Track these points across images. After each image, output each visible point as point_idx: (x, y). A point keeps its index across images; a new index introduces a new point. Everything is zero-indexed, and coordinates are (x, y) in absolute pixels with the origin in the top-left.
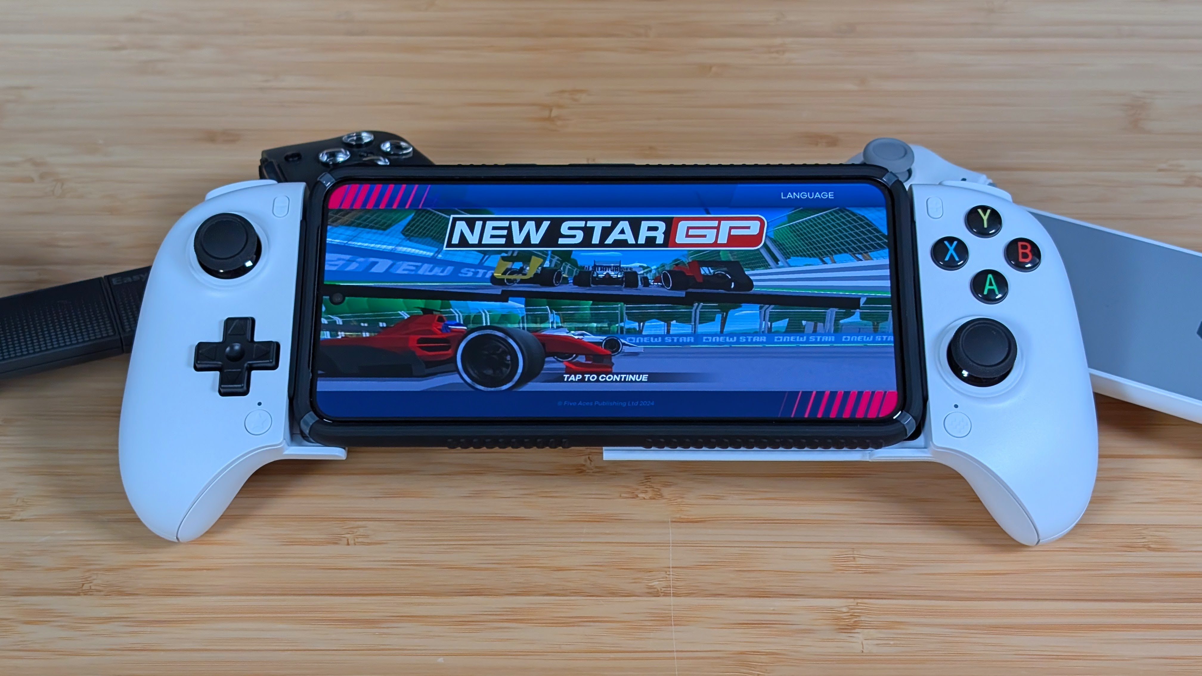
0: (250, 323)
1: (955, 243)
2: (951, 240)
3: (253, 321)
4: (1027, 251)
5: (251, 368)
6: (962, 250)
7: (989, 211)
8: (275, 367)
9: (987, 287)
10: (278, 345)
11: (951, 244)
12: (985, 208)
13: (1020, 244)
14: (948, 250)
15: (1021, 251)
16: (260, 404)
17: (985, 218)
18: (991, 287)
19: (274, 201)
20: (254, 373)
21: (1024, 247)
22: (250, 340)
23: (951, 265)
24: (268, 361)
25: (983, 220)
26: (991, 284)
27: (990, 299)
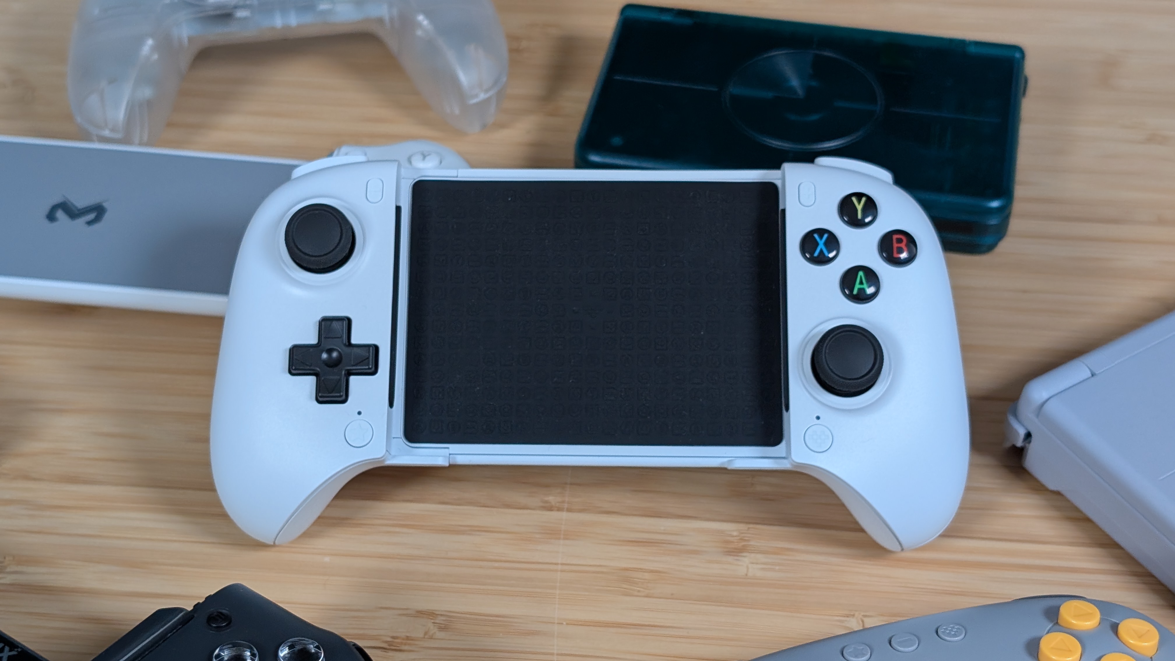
0: (345, 323)
1: (826, 236)
2: (821, 232)
3: (349, 321)
4: (903, 245)
5: (349, 373)
6: (833, 242)
7: (864, 199)
8: (374, 372)
9: (857, 286)
10: (376, 348)
11: (821, 237)
12: (859, 196)
13: (895, 237)
14: (817, 244)
15: (895, 245)
16: (359, 413)
17: (859, 207)
18: (861, 286)
19: (367, 185)
20: (353, 379)
21: (900, 241)
22: (347, 344)
23: (822, 260)
24: (367, 367)
25: (856, 210)
26: (861, 283)
27: (861, 298)
